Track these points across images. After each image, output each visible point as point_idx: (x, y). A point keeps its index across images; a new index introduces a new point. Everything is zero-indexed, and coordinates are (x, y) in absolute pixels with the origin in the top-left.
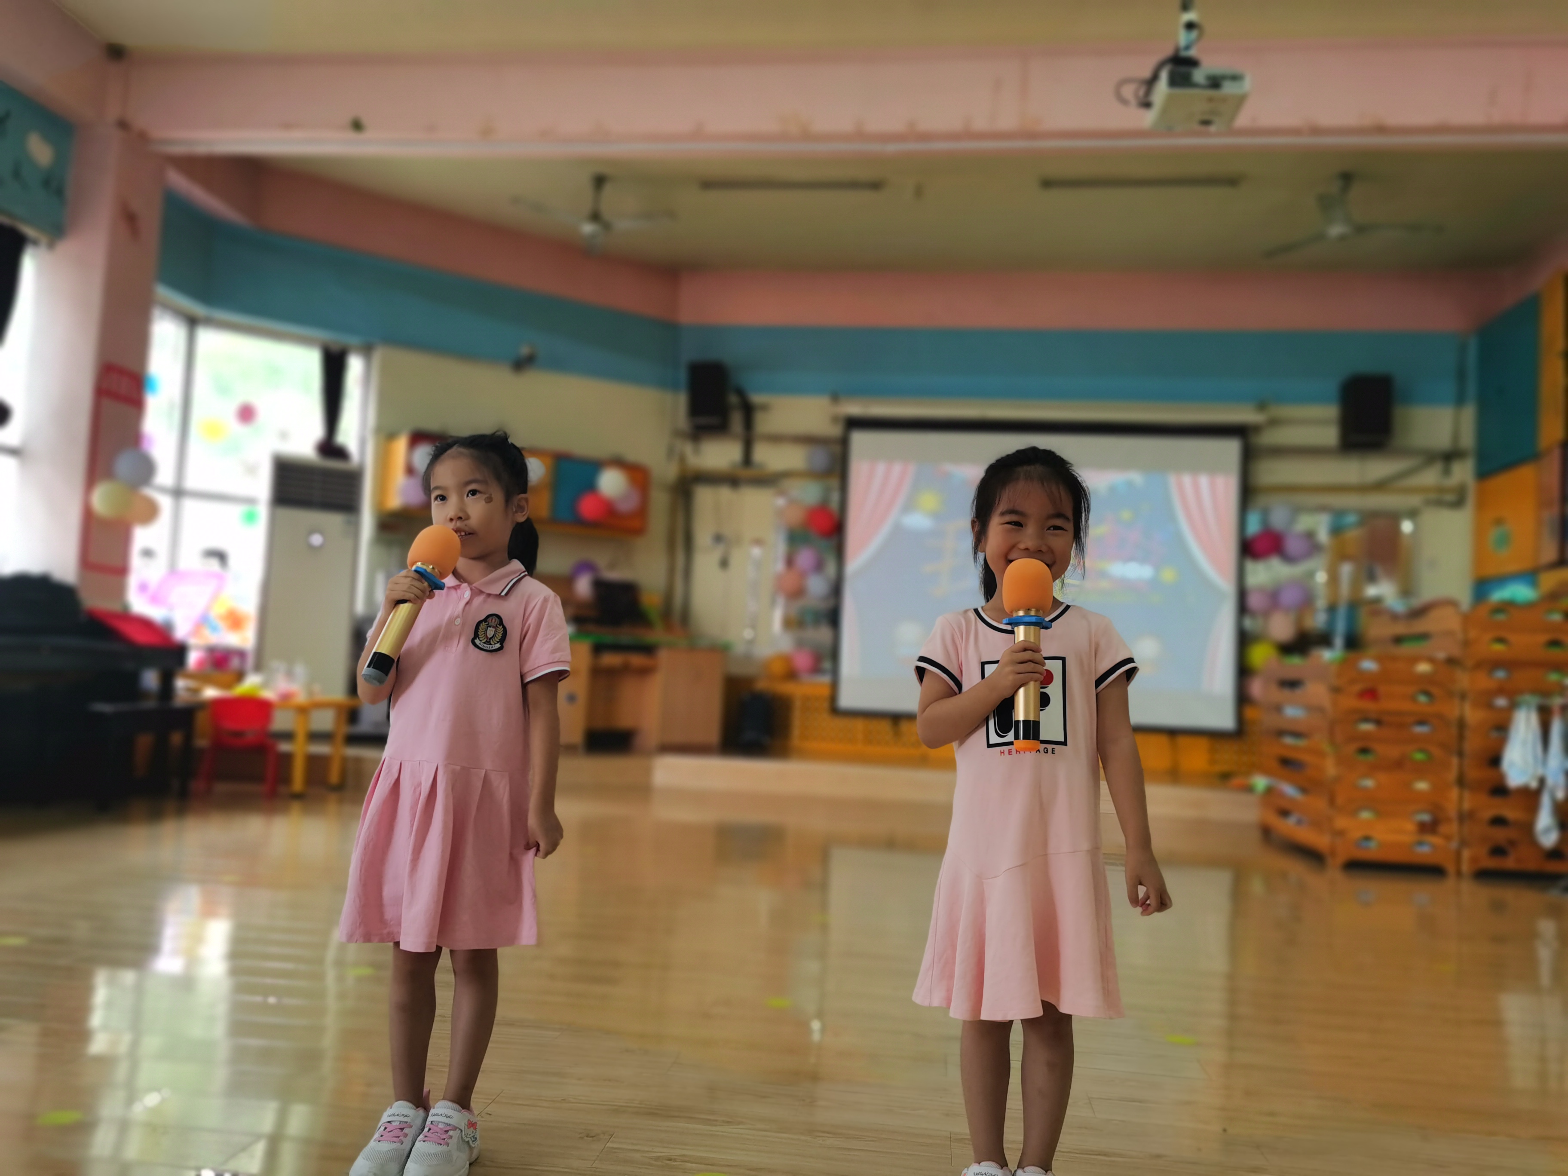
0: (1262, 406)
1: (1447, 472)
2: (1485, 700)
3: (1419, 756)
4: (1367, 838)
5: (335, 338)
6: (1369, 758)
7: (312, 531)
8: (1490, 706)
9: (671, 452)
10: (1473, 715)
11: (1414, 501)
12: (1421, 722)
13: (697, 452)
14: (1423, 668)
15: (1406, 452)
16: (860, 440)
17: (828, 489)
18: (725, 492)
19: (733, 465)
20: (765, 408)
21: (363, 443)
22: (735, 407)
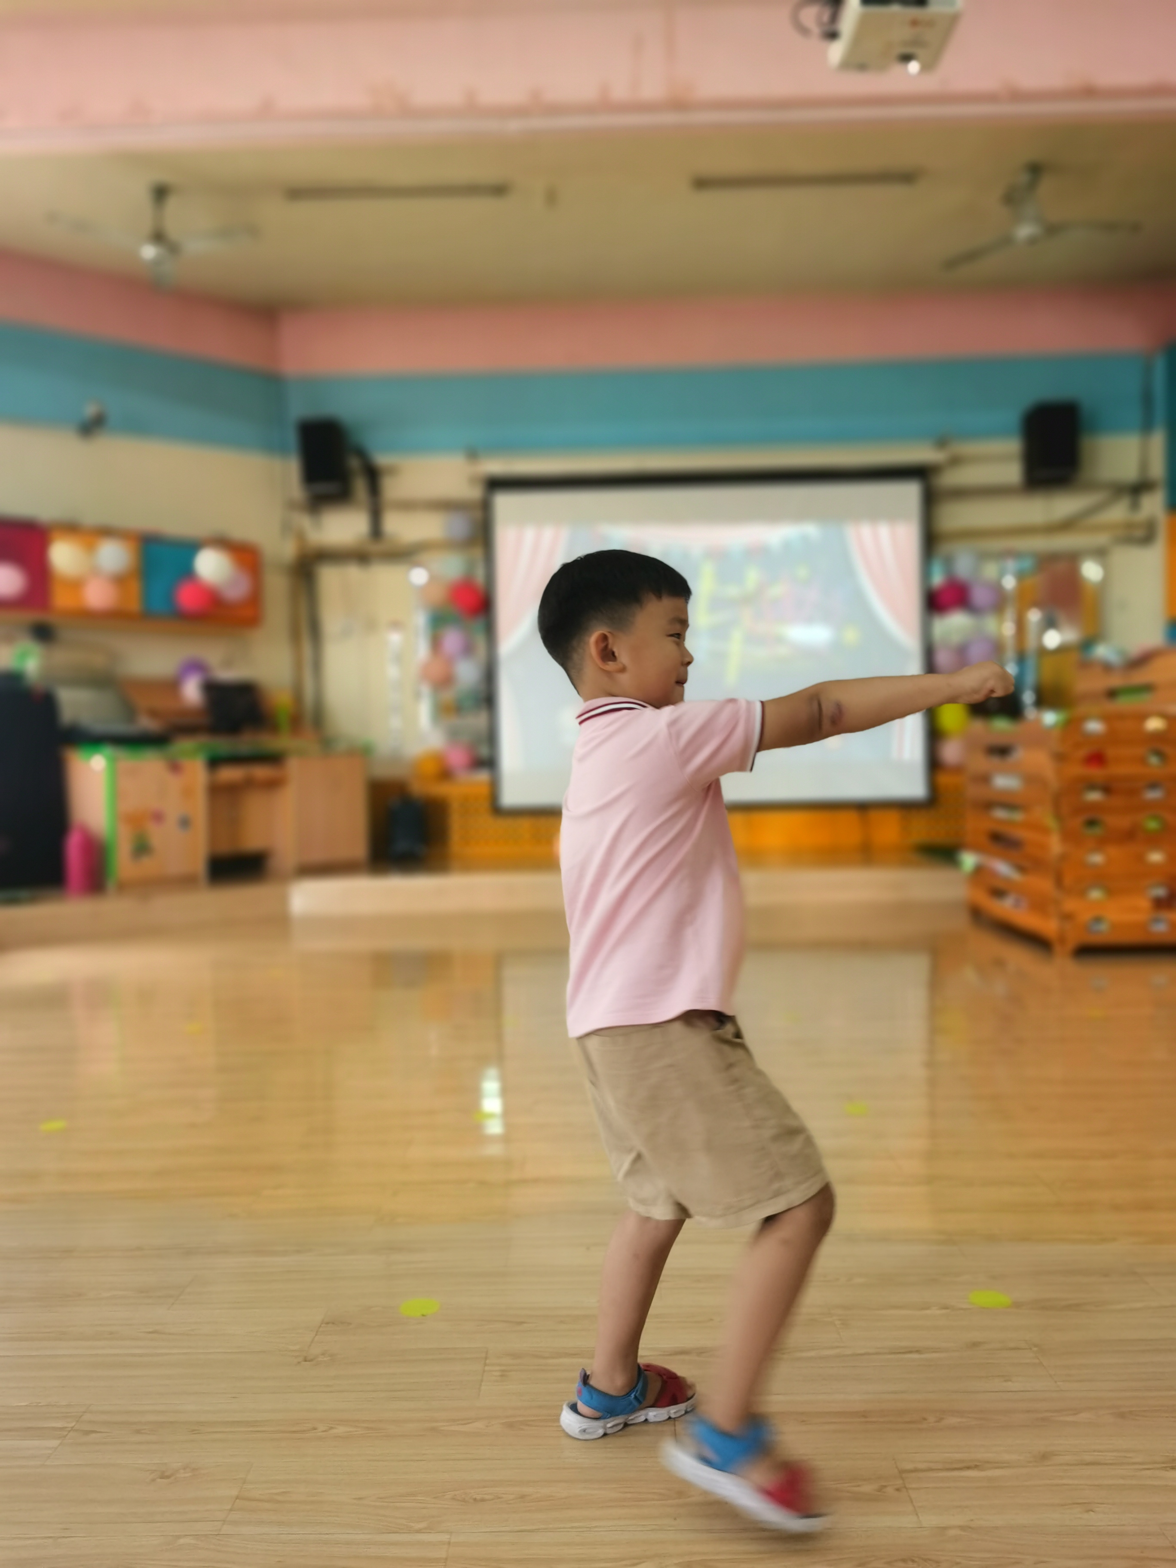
1: (1135, 506)
3: (1152, 825)
4: (1098, 920)
6: (1097, 831)
9: (286, 528)
11: (1101, 539)
12: (1153, 785)
13: (317, 525)
14: (1154, 724)
15: (1094, 486)
16: (504, 503)
17: (471, 560)
18: (354, 570)
19: (360, 538)
20: (392, 471)
22: (357, 471)
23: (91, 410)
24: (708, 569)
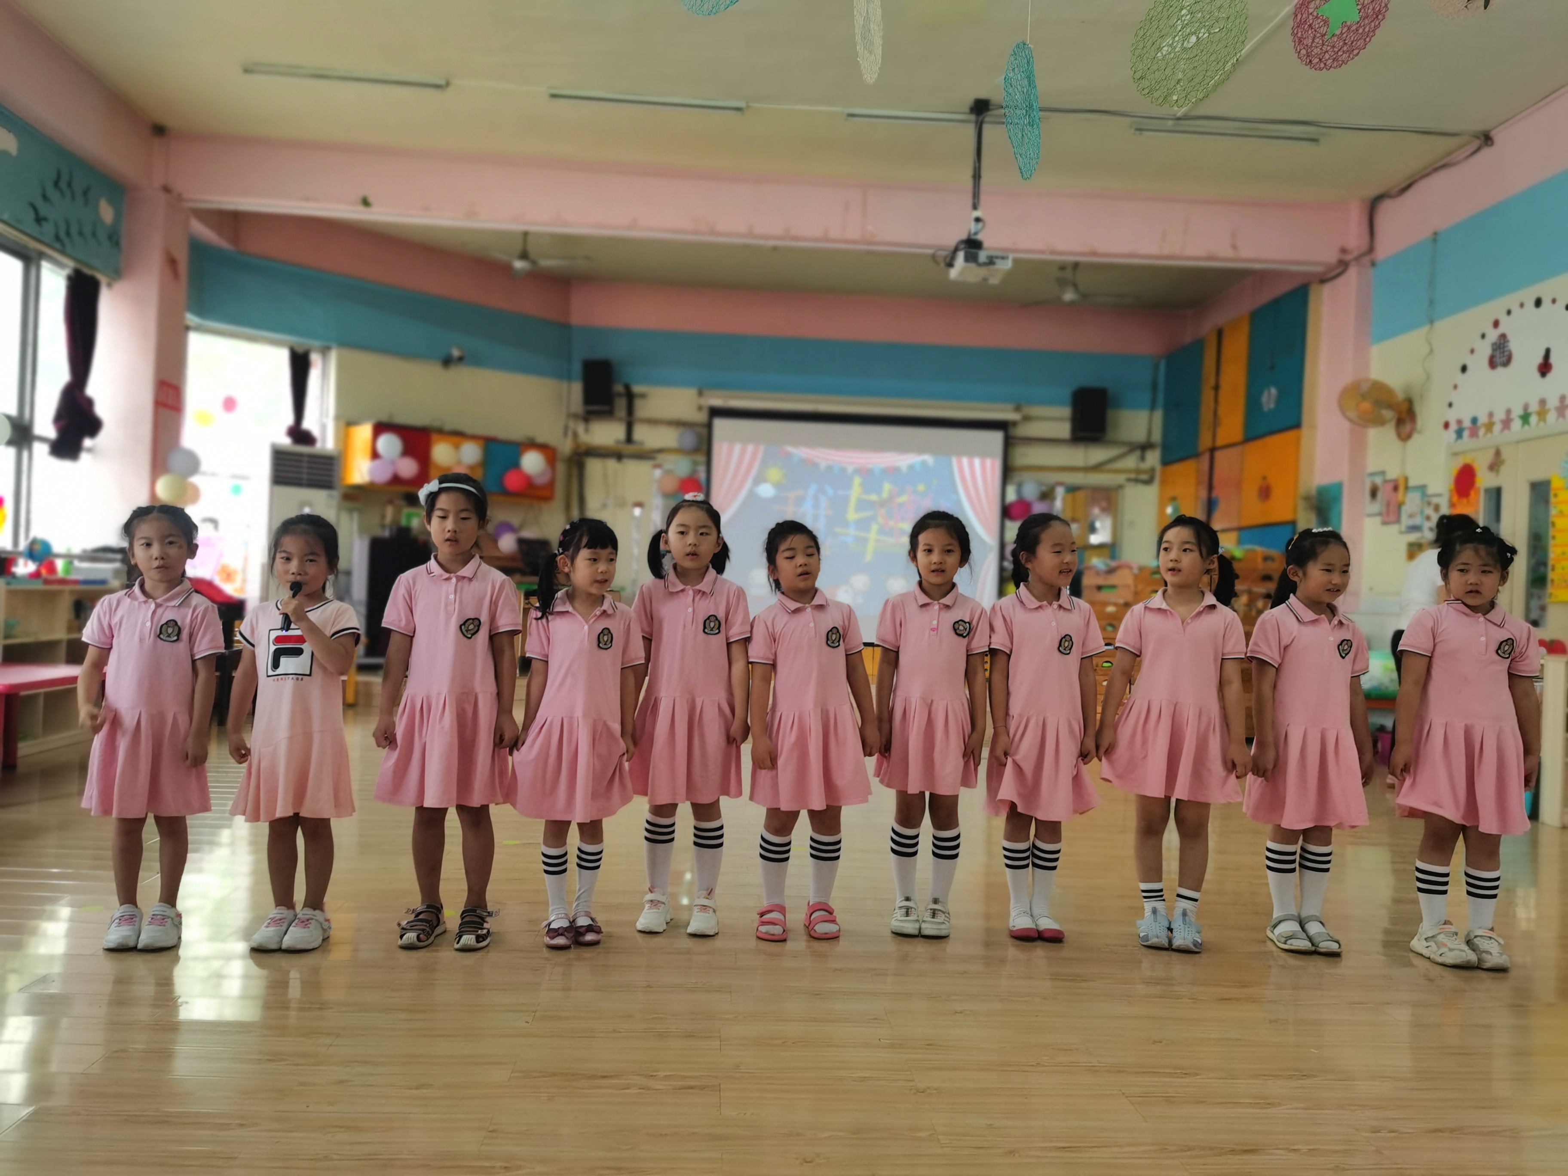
0: (1017, 408)
1: (1143, 458)
5: (301, 341)
7: (302, 505)
9: (566, 430)
11: (1120, 479)
13: (587, 431)
15: (1116, 443)
16: (720, 424)
17: (695, 463)
18: (611, 464)
19: (618, 442)
20: (643, 396)
21: (323, 427)
22: (619, 395)
23: (456, 353)
24: (857, 480)
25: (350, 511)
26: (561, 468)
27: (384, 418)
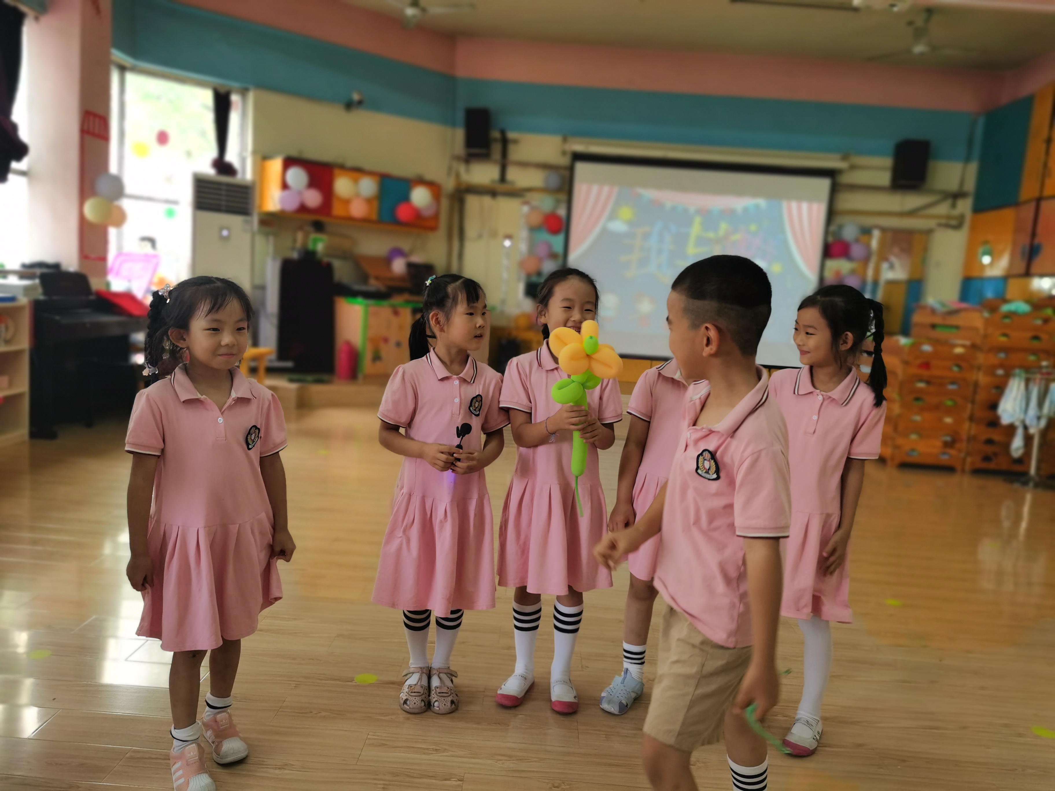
0: (845, 157)
1: (954, 206)
2: (991, 371)
3: (949, 403)
4: (913, 450)
5: (223, 83)
6: (920, 403)
7: (221, 229)
8: (993, 374)
10: (982, 379)
11: (931, 224)
12: (953, 383)
13: (468, 171)
14: (959, 350)
15: (931, 191)
16: (581, 168)
17: (558, 202)
18: (487, 200)
19: (493, 181)
20: (515, 142)
21: (243, 160)
22: (496, 140)
23: (356, 97)
24: (698, 220)
25: (267, 235)
26: (445, 203)
27: (294, 153)
